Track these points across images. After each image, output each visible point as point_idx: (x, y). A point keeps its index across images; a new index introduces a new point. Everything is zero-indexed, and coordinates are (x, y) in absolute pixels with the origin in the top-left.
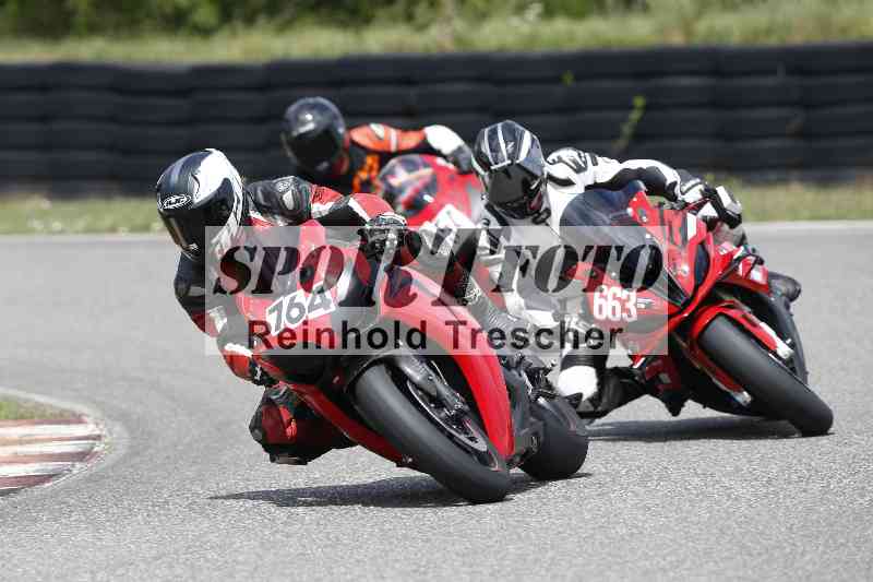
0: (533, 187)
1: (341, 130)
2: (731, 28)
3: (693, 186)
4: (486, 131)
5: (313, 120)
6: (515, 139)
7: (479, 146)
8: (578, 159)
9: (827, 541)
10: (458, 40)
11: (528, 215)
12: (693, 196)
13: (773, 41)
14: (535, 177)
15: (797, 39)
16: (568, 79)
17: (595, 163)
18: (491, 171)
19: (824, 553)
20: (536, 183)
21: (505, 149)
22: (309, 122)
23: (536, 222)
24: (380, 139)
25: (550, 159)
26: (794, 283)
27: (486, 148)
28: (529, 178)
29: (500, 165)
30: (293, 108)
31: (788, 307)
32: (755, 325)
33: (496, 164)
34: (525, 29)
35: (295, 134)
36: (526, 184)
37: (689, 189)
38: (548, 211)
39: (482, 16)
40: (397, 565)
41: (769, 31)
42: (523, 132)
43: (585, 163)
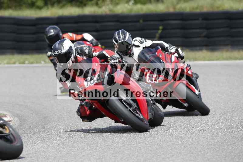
0: (129, 47)
1: (61, 34)
2: (186, 7)
3: (173, 48)
4: (117, 32)
5: (53, 32)
6: (124, 35)
7: (115, 36)
8: (141, 40)
9: (214, 150)
10: (110, 10)
11: (128, 55)
12: (173, 50)
13: (198, 11)
14: (130, 45)
15: (205, 10)
16: (141, 21)
17: (146, 41)
18: (118, 43)
19: (213, 153)
20: (130, 46)
21: (122, 37)
22: (52, 32)
23: (130, 57)
24: (71, 37)
25: (134, 40)
26: (197, 75)
27: (117, 37)
28: (128, 45)
29: (121, 41)
30: (48, 29)
31: (196, 81)
32: (190, 85)
33: (120, 41)
34: (129, 7)
35: (49, 35)
36: (127, 47)
37: (172, 49)
38: (133, 54)
39: (117, 4)
40: (94, 157)
41: (197, 8)
42: (126, 33)
43: (143, 41)
